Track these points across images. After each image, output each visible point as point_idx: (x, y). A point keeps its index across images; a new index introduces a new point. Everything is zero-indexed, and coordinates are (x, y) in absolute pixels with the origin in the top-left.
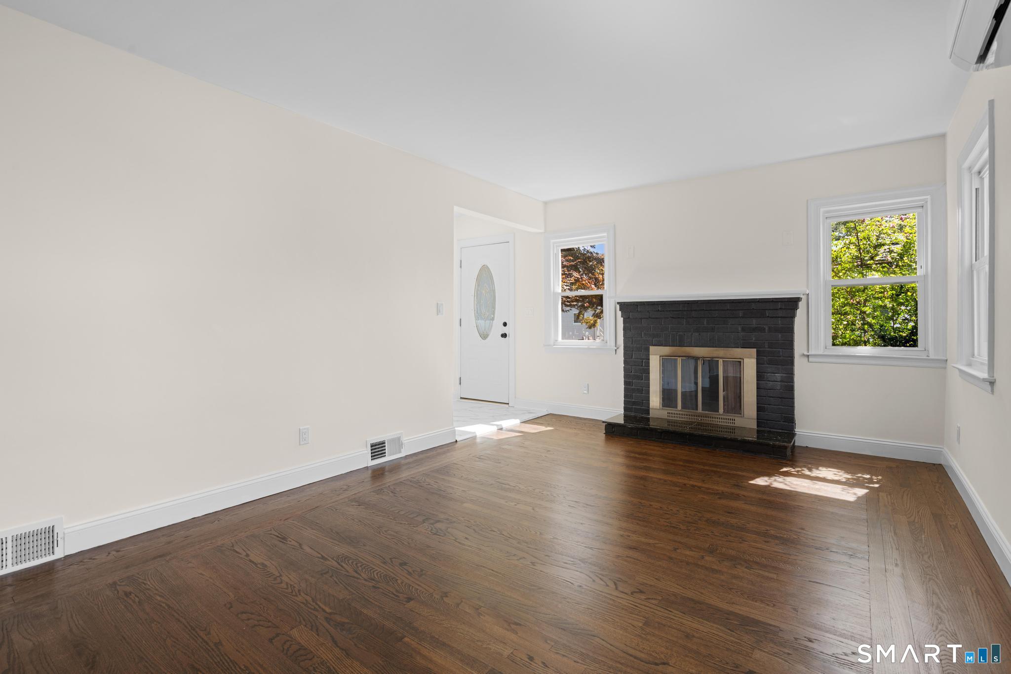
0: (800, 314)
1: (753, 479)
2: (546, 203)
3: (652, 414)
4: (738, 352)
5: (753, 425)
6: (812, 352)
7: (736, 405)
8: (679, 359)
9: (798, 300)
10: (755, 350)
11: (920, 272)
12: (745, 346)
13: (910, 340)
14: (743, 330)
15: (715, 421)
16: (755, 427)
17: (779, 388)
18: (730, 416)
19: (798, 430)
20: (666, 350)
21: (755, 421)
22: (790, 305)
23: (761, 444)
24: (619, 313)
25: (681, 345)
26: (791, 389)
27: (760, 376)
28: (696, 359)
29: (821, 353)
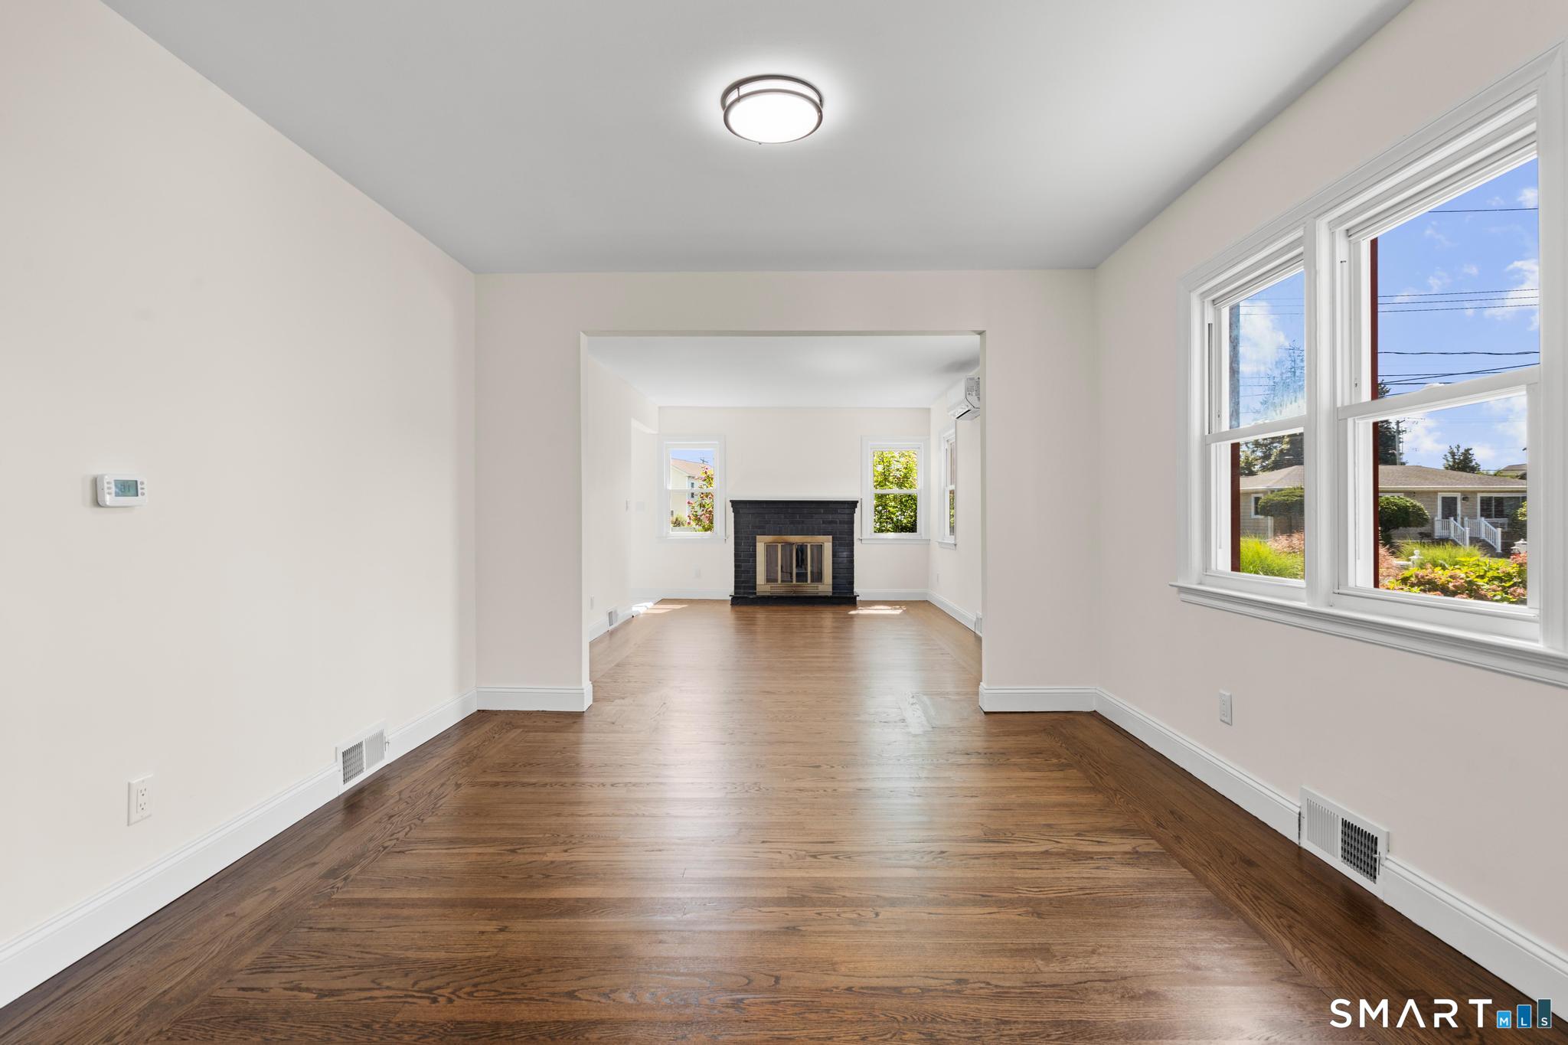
0: (857, 510)
1: (850, 611)
2: (660, 408)
3: (758, 589)
4: (820, 539)
5: (830, 589)
6: (864, 537)
7: (818, 577)
8: (780, 545)
9: (857, 502)
10: (831, 537)
11: (918, 487)
12: (824, 534)
13: (912, 528)
14: (824, 522)
15: (805, 589)
16: (831, 590)
17: (845, 562)
18: (815, 584)
19: (855, 590)
20: (769, 538)
21: (831, 586)
22: (853, 504)
23: (835, 598)
24: (730, 509)
25: (780, 534)
26: (852, 562)
27: (834, 555)
28: (791, 544)
29: (868, 537)
